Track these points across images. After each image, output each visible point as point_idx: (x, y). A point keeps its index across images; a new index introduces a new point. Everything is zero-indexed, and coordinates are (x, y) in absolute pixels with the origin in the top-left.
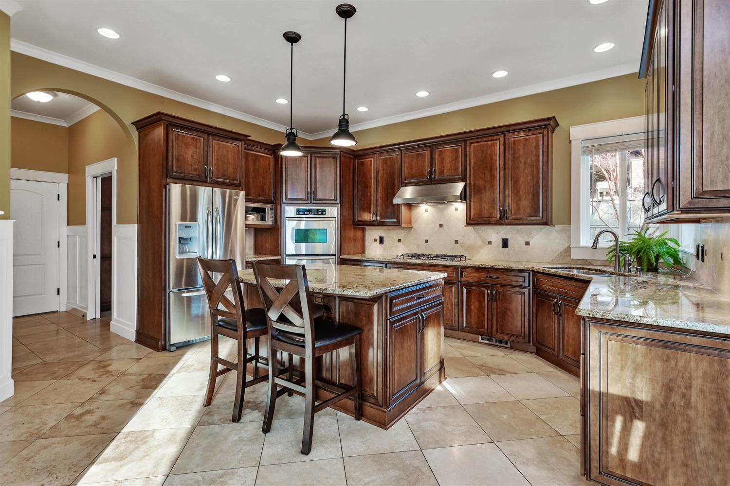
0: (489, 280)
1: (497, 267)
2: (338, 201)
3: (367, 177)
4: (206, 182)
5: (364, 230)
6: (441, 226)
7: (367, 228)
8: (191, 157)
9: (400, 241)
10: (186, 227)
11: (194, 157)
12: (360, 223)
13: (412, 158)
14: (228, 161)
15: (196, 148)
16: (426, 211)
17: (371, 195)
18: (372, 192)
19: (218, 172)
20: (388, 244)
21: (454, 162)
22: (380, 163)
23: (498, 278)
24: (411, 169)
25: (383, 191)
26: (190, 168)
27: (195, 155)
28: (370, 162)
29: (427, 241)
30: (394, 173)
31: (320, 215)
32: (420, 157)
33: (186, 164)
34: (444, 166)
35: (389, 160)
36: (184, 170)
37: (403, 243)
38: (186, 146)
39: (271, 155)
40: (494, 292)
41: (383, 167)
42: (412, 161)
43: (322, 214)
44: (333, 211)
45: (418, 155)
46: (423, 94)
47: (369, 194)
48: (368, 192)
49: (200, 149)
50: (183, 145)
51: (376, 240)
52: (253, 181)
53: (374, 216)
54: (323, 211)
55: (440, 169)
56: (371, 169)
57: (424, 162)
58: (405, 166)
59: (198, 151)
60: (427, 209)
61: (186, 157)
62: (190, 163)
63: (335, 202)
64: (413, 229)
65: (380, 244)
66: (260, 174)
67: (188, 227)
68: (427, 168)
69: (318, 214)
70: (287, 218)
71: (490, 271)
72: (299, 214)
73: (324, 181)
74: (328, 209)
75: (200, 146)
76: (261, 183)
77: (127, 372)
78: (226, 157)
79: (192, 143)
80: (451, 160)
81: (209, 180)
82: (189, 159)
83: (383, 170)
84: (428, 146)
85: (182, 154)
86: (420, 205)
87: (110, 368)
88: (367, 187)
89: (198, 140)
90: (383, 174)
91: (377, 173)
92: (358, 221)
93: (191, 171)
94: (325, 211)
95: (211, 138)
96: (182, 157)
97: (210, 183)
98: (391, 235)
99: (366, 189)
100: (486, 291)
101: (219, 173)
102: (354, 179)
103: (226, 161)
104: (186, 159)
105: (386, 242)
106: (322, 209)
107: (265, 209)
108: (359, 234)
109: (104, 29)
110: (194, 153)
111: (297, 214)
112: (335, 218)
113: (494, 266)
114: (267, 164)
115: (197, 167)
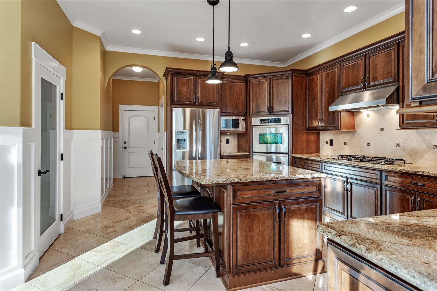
0: (413, 187)
1: (421, 173)
2: (290, 112)
3: (315, 91)
4: (195, 105)
5: (318, 134)
6: (382, 130)
7: (321, 132)
8: (185, 91)
9: (345, 143)
10: (181, 133)
11: (187, 91)
12: (311, 129)
13: (349, 69)
14: (209, 90)
15: (189, 85)
16: (368, 116)
17: (317, 105)
18: (319, 103)
19: (202, 98)
20: (336, 146)
21: (386, 66)
22: (324, 77)
23: (424, 185)
24: (348, 79)
25: (326, 101)
26: (185, 98)
27: (188, 89)
28: (317, 78)
29: (368, 144)
30: (334, 85)
31: (276, 123)
32: (355, 67)
33: (182, 95)
34: (376, 73)
35: (330, 74)
36: (182, 99)
37: (348, 146)
38: (183, 85)
39: (243, 83)
40: (419, 199)
41: (326, 80)
42: (348, 71)
43: (278, 122)
44: (286, 120)
45: (353, 66)
46: (350, 9)
47: (316, 104)
48: (315, 103)
49: (191, 86)
50: (181, 84)
51: (327, 142)
52: (230, 102)
53: (320, 122)
54: (279, 120)
55: (372, 75)
56: (318, 84)
57: (358, 71)
58: (343, 76)
59: (190, 87)
60: (369, 114)
61: (183, 91)
62: (185, 94)
63: (288, 113)
64: (356, 133)
65: (330, 146)
66: (234, 97)
67: (182, 133)
68: (361, 76)
69: (275, 122)
70: (253, 126)
71: (415, 178)
72: (261, 123)
73: (279, 97)
74: (282, 118)
75: (191, 83)
76: (236, 103)
77: (145, 212)
78: (208, 88)
79: (186, 82)
80: (384, 64)
81: (197, 104)
82: (184, 93)
83: (326, 83)
84: (363, 56)
85: (180, 90)
86: (361, 111)
87: (142, 208)
88: (315, 99)
89: (190, 80)
90: (326, 87)
91: (322, 86)
92: (309, 127)
93: (186, 99)
94: (280, 120)
95: (198, 78)
96: (180, 92)
97: (198, 105)
98: (339, 139)
99: (314, 100)
100: (410, 198)
101: (204, 99)
102: (306, 94)
103: (208, 91)
104: (183, 93)
105: (335, 144)
106: (278, 119)
107: (238, 120)
108: (312, 137)
109: (134, 30)
110: (187, 88)
111: (260, 123)
112: (288, 125)
113: (417, 172)
114: (240, 90)
115: (189, 96)
